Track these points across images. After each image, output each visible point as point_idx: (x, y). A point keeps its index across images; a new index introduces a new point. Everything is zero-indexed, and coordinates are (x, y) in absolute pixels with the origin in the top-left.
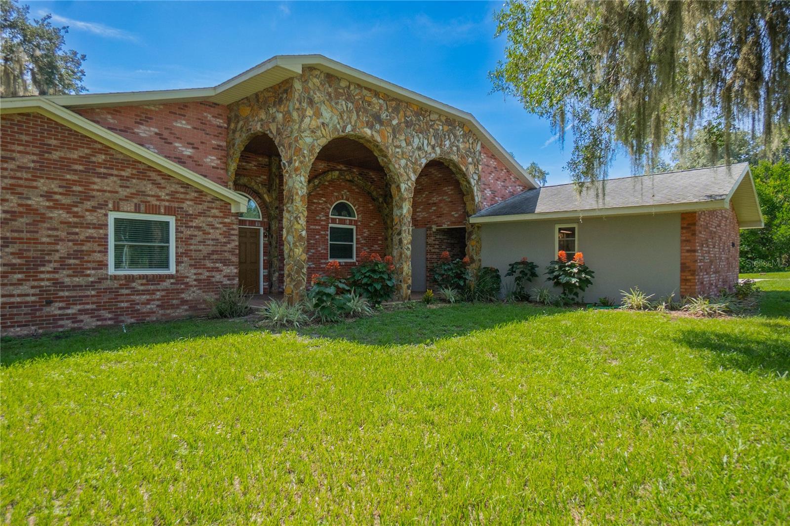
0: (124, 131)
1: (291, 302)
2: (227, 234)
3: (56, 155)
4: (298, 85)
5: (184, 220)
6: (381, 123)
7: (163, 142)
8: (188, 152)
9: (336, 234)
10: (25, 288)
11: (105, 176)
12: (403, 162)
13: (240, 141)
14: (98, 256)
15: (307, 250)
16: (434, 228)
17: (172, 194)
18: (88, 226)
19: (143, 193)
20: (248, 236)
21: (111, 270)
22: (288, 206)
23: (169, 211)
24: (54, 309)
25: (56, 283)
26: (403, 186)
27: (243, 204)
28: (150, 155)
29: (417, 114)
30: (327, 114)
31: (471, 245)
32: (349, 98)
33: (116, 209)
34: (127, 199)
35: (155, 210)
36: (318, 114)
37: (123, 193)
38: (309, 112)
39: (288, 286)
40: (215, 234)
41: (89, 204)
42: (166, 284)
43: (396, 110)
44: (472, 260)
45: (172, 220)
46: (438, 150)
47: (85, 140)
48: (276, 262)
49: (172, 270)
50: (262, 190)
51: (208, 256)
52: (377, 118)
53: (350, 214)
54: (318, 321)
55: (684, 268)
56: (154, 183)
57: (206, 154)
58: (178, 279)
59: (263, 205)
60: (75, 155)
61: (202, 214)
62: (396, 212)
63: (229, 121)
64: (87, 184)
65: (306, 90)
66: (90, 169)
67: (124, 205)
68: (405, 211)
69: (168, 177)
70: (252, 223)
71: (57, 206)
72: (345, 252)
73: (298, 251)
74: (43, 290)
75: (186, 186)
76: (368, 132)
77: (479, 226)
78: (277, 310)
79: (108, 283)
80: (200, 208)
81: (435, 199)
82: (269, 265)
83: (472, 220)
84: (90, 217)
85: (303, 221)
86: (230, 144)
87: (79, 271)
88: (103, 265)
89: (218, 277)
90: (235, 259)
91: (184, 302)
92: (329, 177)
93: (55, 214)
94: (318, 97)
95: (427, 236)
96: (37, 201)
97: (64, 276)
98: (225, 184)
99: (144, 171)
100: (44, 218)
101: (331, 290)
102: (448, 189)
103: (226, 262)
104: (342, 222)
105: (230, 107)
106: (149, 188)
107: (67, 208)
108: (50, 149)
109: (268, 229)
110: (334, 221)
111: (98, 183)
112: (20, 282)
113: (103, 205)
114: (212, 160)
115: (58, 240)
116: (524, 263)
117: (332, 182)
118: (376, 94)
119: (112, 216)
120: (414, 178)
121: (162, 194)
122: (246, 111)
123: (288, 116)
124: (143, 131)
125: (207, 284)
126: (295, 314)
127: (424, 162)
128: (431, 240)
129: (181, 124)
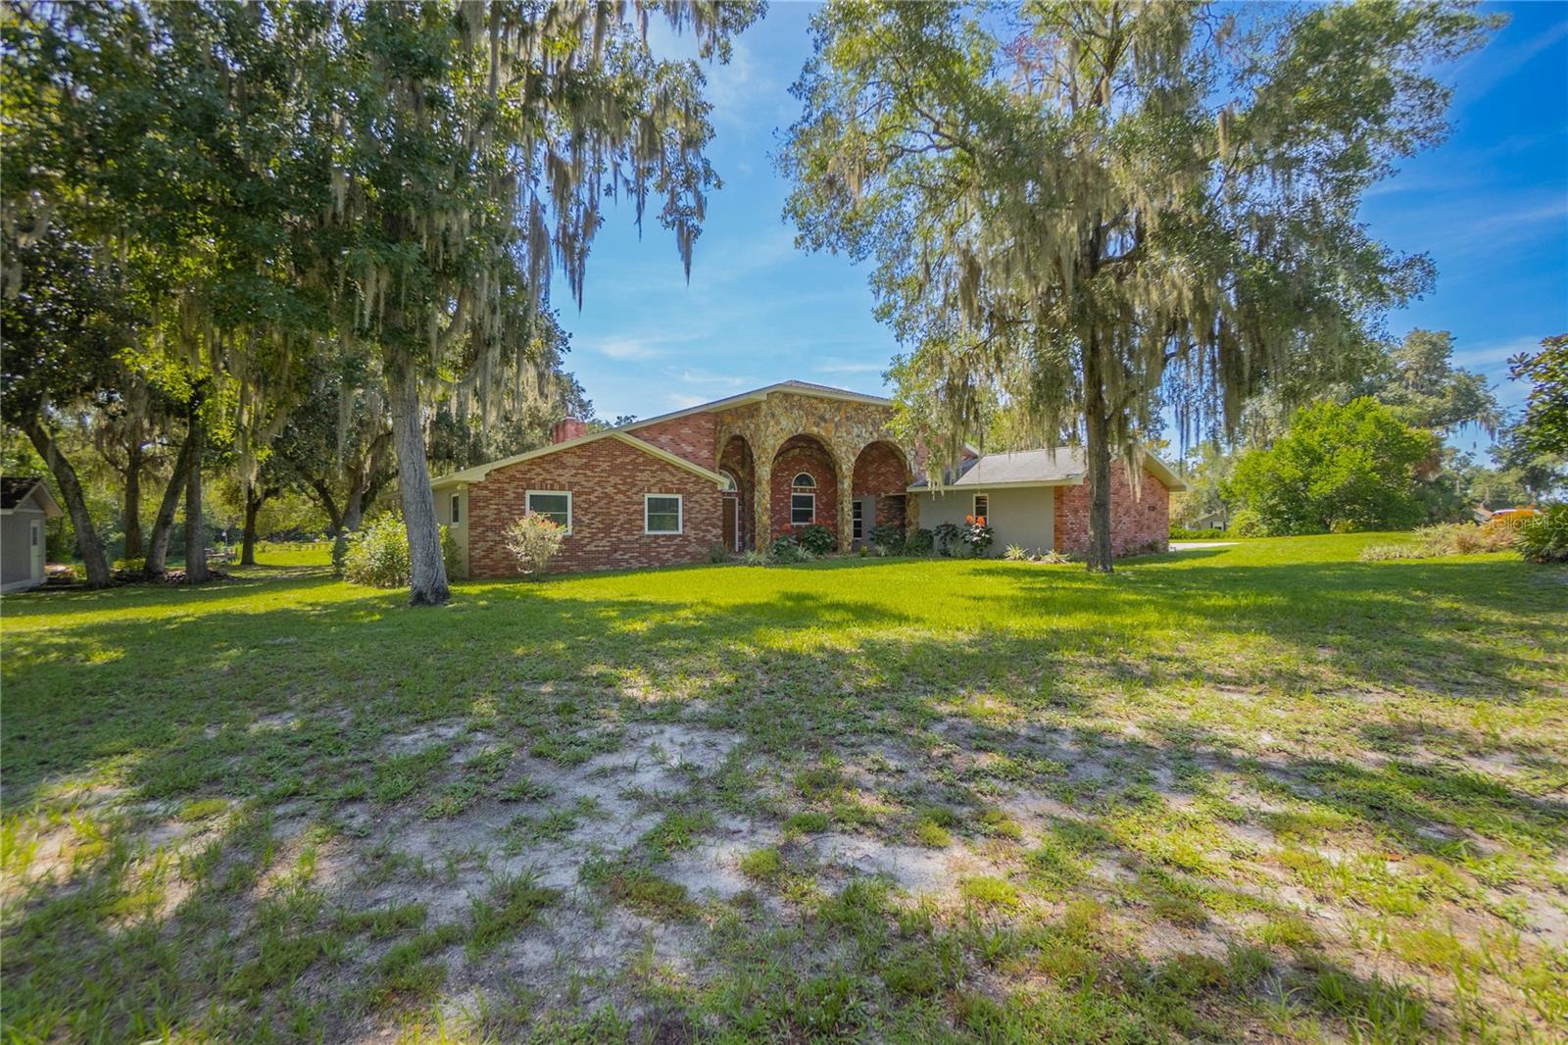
0: (652, 440)
1: (760, 552)
2: (715, 506)
3: (619, 461)
4: (764, 407)
5: (688, 496)
6: (825, 421)
7: (675, 445)
8: (690, 449)
9: (798, 501)
10: (604, 542)
11: (643, 471)
12: (844, 449)
13: (724, 439)
14: (639, 523)
15: (771, 518)
16: (883, 495)
17: (680, 479)
18: (634, 504)
19: (662, 480)
20: (728, 505)
21: (647, 532)
22: (757, 488)
23: (679, 491)
24: (617, 555)
25: (619, 539)
26: (844, 467)
27: (725, 483)
28: (668, 455)
29: (856, 410)
30: (784, 422)
31: (910, 511)
32: (801, 407)
33: (649, 492)
34: (655, 485)
35: (669, 491)
36: (778, 423)
37: (653, 481)
38: (772, 423)
39: (758, 542)
40: (707, 506)
41: (635, 490)
42: (676, 541)
43: (838, 409)
44: (910, 523)
45: (679, 497)
46: (875, 435)
47: (632, 449)
48: (748, 525)
49: (680, 532)
50: (737, 468)
51: (702, 522)
52: (822, 418)
53: (810, 483)
54: (777, 563)
55: (1057, 529)
56: (671, 473)
57: (701, 449)
58: (684, 537)
59: (739, 480)
60: (627, 460)
61: (699, 492)
62: (839, 486)
63: (716, 425)
64: (633, 477)
65: (770, 408)
66: (636, 468)
67: (653, 489)
68: (846, 486)
69: (678, 468)
70: (730, 494)
71: (620, 492)
72: (805, 516)
73: (765, 518)
74: (613, 544)
75: (688, 473)
76: (815, 429)
77: (917, 495)
78: (751, 556)
79: (644, 540)
80: (698, 488)
81: (883, 470)
82: (742, 528)
83: (909, 490)
84: (636, 498)
85: (768, 498)
86: (717, 441)
87: (630, 532)
88: (642, 528)
89: (709, 537)
90: (720, 523)
91: (688, 553)
92: (791, 454)
93: (617, 497)
94: (778, 411)
95: (878, 502)
96: (610, 490)
97: (622, 535)
98: (713, 470)
99: (665, 465)
100: (613, 500)
101: (785, 543)
102: (893, 461)
103: (714, 526)
104: (802, 491)
105: (717, 414)
106: (667, 477)
107: (624, 493)
108: (615, 457)
109: (742, 499)
110: (795, 490)
111: (640, 476)
112: (602, 539)
113: (642, 490)
114: (705, 453)
115: (620, 513)
116: (947, 526)
117: (794, 457)
118: (822, 400)
119: (647, 496)
120: (853, 459)
121: (675, 480)
122: (728, 419)
123: (757, 426)
124: (664, 439)
125: (702, 541)
126: (763, 558)
127: (862, 446)
128: (880, 506)
129: (686, 431)
